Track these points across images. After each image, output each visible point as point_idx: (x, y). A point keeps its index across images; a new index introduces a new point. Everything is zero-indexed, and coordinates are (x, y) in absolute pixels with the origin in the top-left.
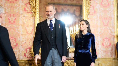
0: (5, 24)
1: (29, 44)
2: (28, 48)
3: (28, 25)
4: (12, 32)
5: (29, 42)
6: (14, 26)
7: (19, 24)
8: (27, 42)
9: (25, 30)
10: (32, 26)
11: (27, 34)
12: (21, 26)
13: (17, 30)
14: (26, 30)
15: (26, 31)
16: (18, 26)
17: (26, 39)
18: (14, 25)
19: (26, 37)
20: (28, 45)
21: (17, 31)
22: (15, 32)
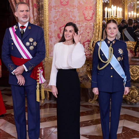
0: (55, 7)
1: (88, 35)
2: (86, 42)
3: (86, 7)
4: (64, 18)
5: (88, 33)
6: (67, 10)
7: (74, 6)
8: (84, 32)
9: (82, 14)
10: (92, 8)
11: (86, 20)
12: (77, 9)
13: (71, 15)
14: (84, 14)
15: (84, 16)
16: (73, 9)
17: (84, 28)
18: (68, 8)
19: (84, 25)
20: (86, 37)
21: (71, 17)
22: (69, 18)
